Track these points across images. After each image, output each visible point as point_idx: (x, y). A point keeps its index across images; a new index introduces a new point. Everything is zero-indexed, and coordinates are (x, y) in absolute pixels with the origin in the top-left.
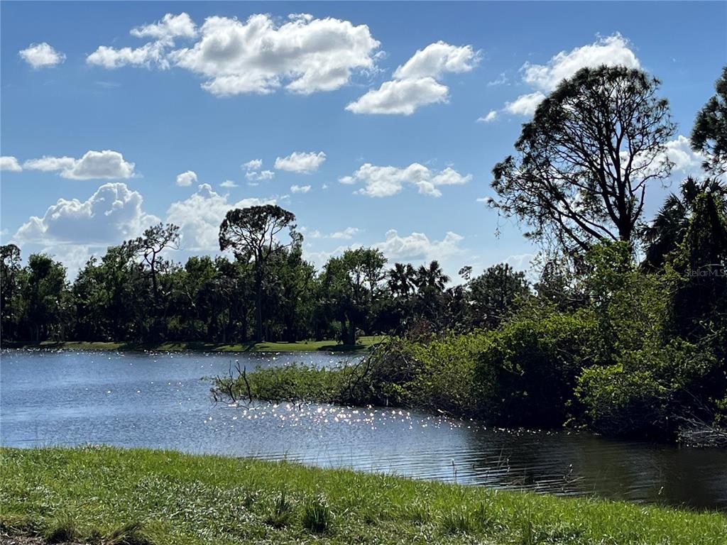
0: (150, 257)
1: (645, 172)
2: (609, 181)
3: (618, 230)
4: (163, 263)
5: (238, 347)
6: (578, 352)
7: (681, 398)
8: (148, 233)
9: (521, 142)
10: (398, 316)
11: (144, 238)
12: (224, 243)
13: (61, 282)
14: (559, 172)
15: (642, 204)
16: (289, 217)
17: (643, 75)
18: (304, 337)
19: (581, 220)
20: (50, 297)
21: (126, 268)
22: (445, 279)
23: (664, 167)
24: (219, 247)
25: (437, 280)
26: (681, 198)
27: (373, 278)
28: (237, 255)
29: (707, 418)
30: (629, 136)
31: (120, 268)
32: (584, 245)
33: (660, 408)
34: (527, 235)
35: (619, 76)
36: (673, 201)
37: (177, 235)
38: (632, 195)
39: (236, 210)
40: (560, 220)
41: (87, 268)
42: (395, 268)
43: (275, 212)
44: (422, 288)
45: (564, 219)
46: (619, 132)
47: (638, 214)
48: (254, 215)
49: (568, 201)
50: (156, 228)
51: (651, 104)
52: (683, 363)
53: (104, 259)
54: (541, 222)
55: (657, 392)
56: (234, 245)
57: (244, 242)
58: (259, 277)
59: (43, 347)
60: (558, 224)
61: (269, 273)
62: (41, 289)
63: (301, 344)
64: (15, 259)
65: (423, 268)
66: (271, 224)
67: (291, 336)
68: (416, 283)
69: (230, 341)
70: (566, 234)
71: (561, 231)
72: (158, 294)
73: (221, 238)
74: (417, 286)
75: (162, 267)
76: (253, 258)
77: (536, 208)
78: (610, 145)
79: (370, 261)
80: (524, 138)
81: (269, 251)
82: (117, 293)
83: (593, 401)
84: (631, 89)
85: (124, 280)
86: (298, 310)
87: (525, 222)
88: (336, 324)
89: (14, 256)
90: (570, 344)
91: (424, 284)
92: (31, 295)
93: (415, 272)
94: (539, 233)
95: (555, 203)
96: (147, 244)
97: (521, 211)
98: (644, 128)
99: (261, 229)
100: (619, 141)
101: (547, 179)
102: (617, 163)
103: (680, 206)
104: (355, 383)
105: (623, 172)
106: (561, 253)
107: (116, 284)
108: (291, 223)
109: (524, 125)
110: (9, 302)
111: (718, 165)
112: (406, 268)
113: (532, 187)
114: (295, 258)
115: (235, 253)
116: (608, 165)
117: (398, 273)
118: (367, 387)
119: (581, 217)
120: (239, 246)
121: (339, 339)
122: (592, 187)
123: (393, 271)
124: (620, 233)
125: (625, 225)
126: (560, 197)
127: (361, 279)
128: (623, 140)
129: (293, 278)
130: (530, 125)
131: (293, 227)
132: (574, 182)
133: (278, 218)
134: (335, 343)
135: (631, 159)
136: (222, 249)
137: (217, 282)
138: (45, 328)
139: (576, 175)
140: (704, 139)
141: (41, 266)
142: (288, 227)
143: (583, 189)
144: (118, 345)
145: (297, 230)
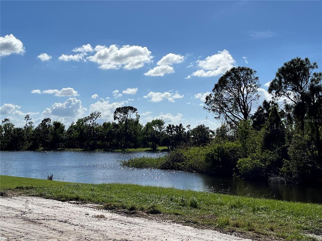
0: (92, 122)
1: (251, 98)
2: (241, 101)
3: (243, 116)
4: (96, 124)
5: (120, 150)
6: (236, 154)
7: (269, 168)
8: (91, 115)
9: (214, 89)
10: (170, 141)
11: (90, 116)
12: (115, 118)
13: (63, 130)
14: (226, 99)
15: (251, 108)
16: (135, 110)
17: (251, 70)
18: (139, 147)
19: (232, 113)
20: (60, 135)
21: (83, 125)
22: (184, 129)
23: (257, 97)
24: (114, 119)
25: (181, 129)
26: (262, 107)
27: (160, 128)
28: (119, 122)
29: (277, 174)
30: (246, 88)
31: (82, 125)
32: (233, 121)
33: (262, 171)
34: (215, 118)
35: (243, 70)
36: (260, 107)
37: (101, 116)
38: (248, 106)
39: (119, 108)
40: (226, 113)
41: (71, 125)
42: (168, 126)
43: (131, 108)
44: (177, 132)
45: (227, 113)
46: (244, 86)
47: (249, 111)
48: (125, 109)
49: (228, 107)
50: (94, 113)
51: (253, 78)
52: (269, 157)
53: (77, 123)
54: (220, 114)
55: (262, 166)
56: (118, 118)
57: (121, 117)
58: (126, 128)
59: (58, 150)
60: (225, 114)
61: (129, 127)
62: (57, 132)
63: (139, 149)
64: (49, 123)
65: (177, 126)
66: (130, 112)
67: (135, 147)
68: (175, 130)
69: (117, 148)
70: (228, 117)
71: (226, 116)
72: (94, 133)
73: (114, 116)
74: (175, 131)
75: (96, 125)
76: (124, 122)
77: (218, 110)
78: (241, 91)
79: (159, 123)
80: (215, 88)
81: (129, 120)
82: (81, 133)
83: (242, 168)
84: (247, 74)
85: (83, 129)
86: (137, 139)
87: (215, 114)
88: (150, 143)
89: (49, 122)
90: (233, 151)
91: (177, 131)
92: (54, 134)
93: (175, 127)
94: (219, 117)
95: (224, 108)
96: (91, 118)
97: (214, 110)
98: (251, 85)
99: (127, 113)
100: (244, 89)
101: (222, 101)
102: (243, 95)
103: (262, 109)
104: (166, 163)
105: (245, 99)
106: (226, 123)
107: (81, 131)
108: (136, 112)
109: (215, 84)
110: (47, 136)
111: (277, 98)
112: (172, 126)
113: (217, 103)
114: (137, 122)
115: (119, 121)
116: (240, 96)
117: (169, 127)
118: (170, 164)
119: (232, 112)
120: (120, 119)
121: (151, 148)
122: (235, 103)
123: (168, 127)
124: (244, 117)
125: (246, 114)
126: (226, 106)
127: (157, 129)
128: (245, 89)
129: (136, 129)
130: (217, 84)
131: (137, 113)
132: (230, 102)
133: (132, 110)
134: (150, 149)
135: (247, 95)
136: (115, 120)
137: (113, 130)
138: (58, 144)
139: (230, 99)
140: (272, 91)
141: (57, 125)
142: (135, 113)
143: (232, 103)
144: (82, 150)
145: (138, 114)
